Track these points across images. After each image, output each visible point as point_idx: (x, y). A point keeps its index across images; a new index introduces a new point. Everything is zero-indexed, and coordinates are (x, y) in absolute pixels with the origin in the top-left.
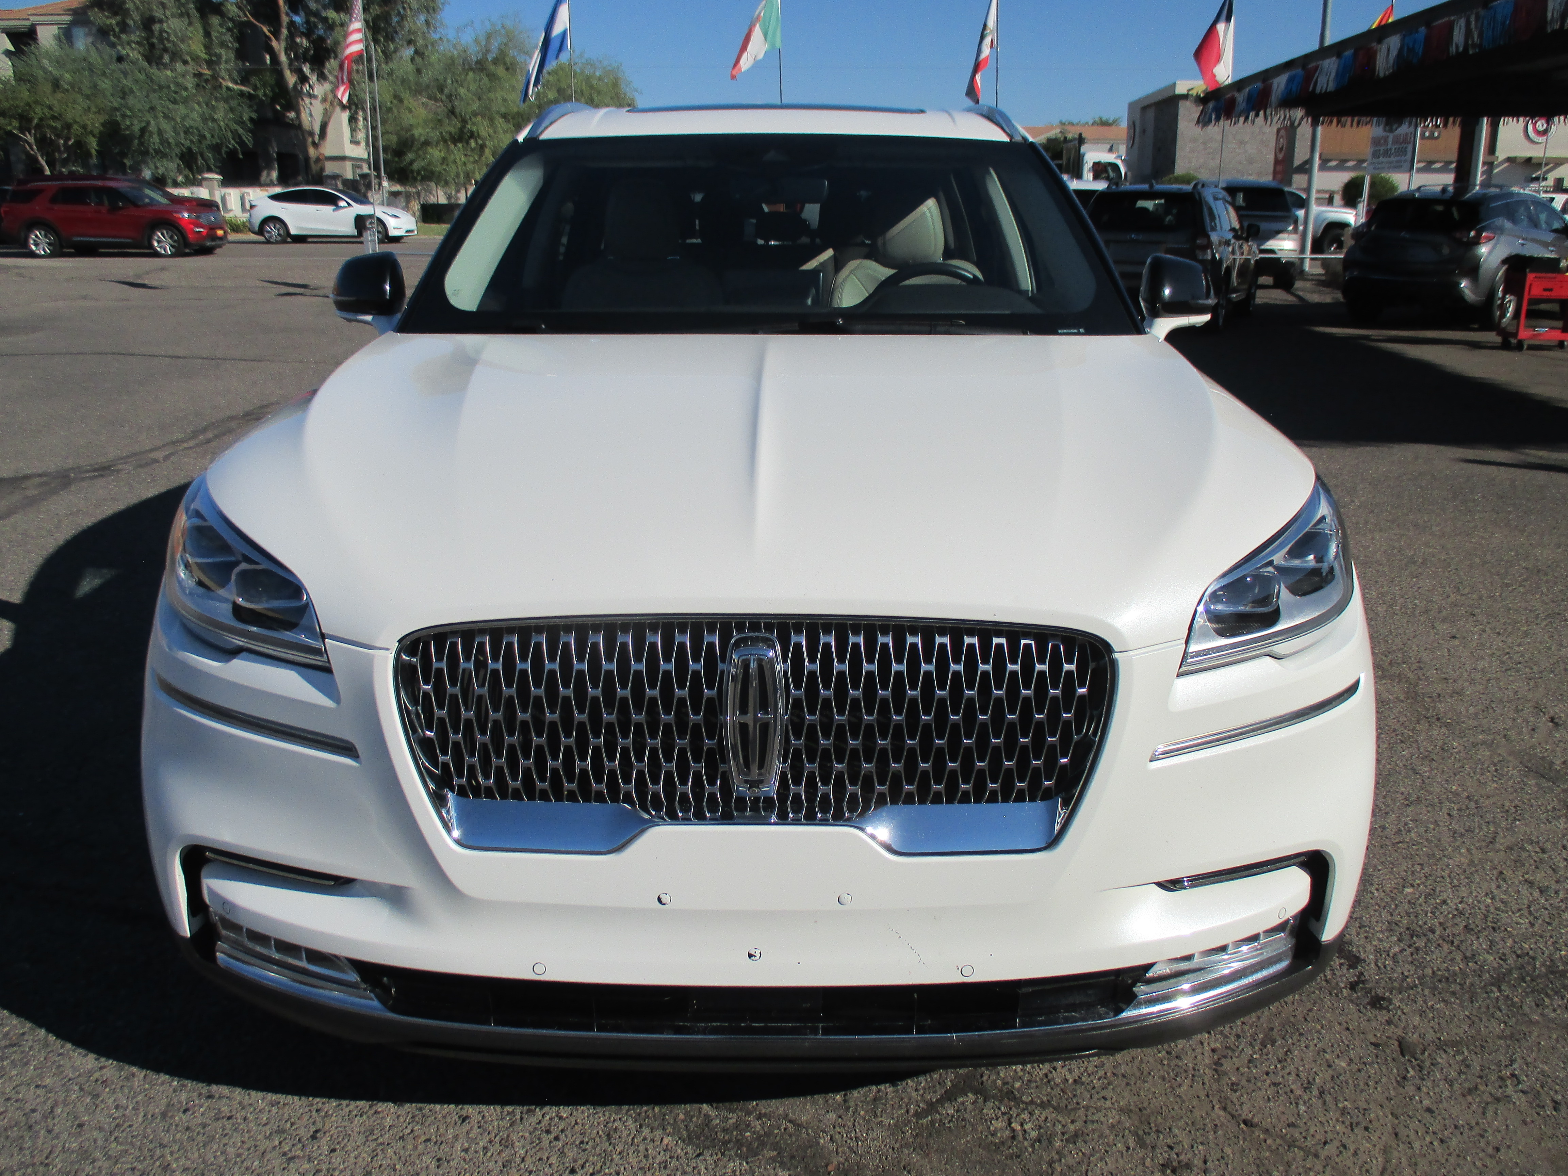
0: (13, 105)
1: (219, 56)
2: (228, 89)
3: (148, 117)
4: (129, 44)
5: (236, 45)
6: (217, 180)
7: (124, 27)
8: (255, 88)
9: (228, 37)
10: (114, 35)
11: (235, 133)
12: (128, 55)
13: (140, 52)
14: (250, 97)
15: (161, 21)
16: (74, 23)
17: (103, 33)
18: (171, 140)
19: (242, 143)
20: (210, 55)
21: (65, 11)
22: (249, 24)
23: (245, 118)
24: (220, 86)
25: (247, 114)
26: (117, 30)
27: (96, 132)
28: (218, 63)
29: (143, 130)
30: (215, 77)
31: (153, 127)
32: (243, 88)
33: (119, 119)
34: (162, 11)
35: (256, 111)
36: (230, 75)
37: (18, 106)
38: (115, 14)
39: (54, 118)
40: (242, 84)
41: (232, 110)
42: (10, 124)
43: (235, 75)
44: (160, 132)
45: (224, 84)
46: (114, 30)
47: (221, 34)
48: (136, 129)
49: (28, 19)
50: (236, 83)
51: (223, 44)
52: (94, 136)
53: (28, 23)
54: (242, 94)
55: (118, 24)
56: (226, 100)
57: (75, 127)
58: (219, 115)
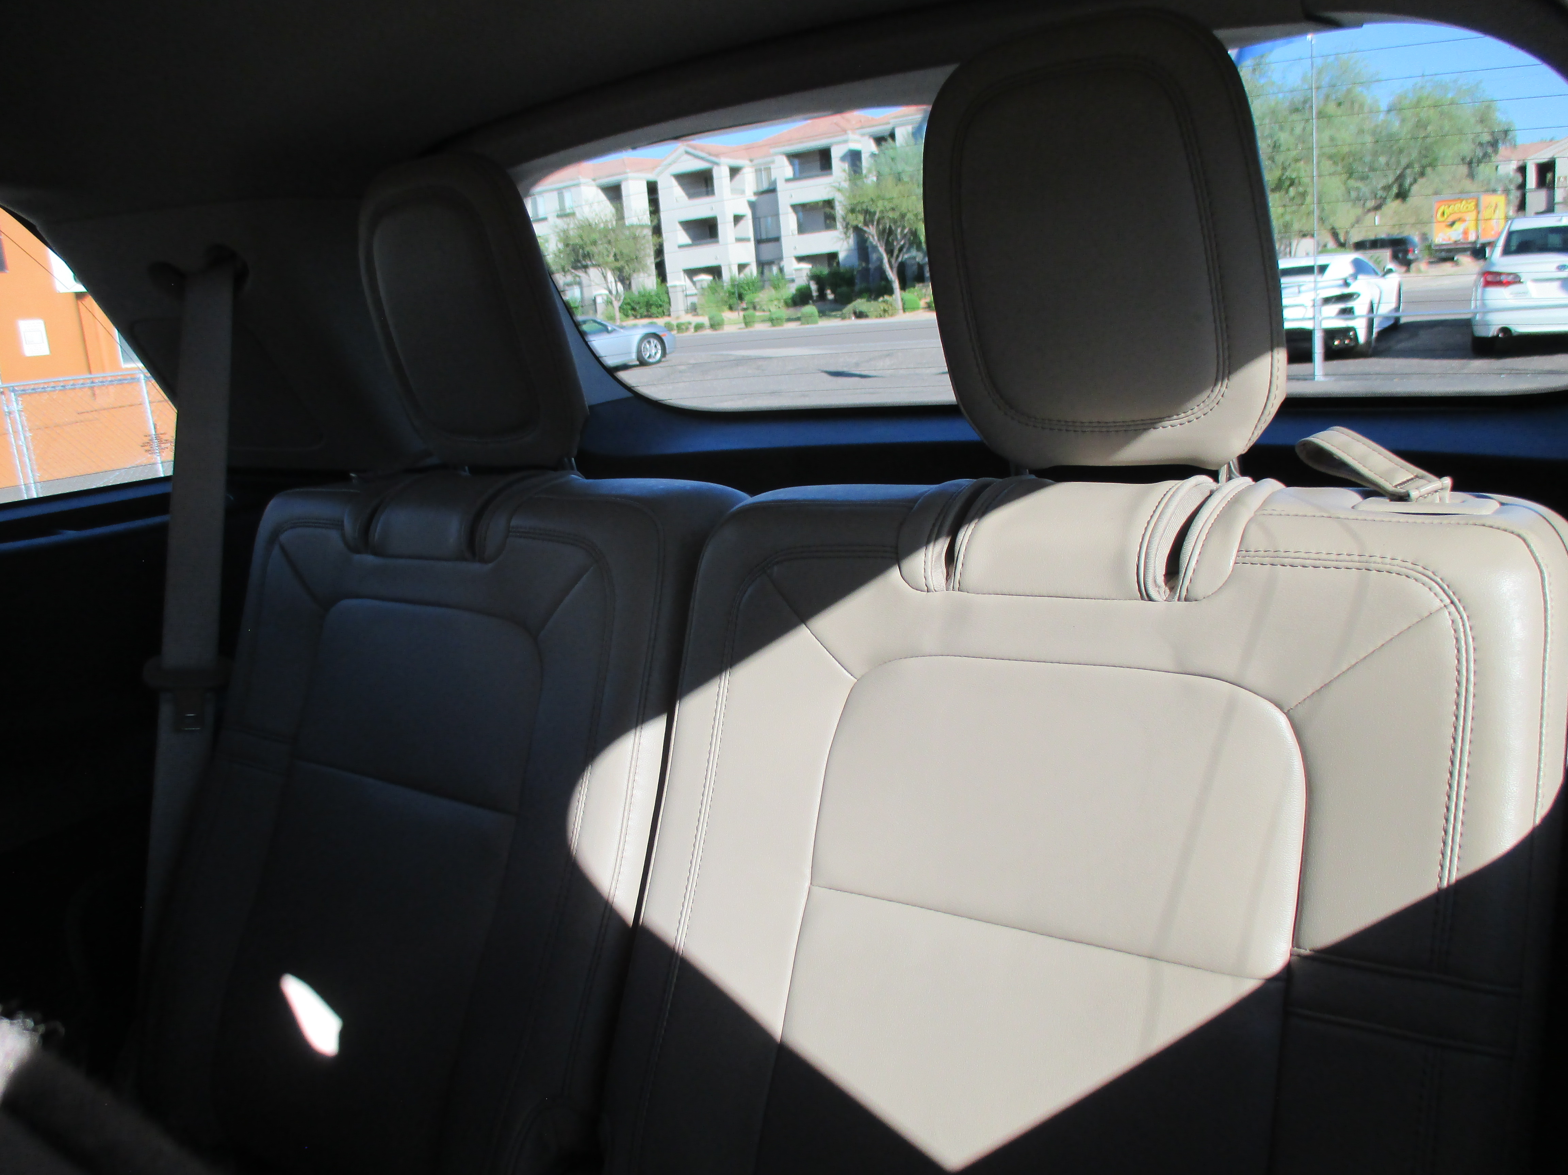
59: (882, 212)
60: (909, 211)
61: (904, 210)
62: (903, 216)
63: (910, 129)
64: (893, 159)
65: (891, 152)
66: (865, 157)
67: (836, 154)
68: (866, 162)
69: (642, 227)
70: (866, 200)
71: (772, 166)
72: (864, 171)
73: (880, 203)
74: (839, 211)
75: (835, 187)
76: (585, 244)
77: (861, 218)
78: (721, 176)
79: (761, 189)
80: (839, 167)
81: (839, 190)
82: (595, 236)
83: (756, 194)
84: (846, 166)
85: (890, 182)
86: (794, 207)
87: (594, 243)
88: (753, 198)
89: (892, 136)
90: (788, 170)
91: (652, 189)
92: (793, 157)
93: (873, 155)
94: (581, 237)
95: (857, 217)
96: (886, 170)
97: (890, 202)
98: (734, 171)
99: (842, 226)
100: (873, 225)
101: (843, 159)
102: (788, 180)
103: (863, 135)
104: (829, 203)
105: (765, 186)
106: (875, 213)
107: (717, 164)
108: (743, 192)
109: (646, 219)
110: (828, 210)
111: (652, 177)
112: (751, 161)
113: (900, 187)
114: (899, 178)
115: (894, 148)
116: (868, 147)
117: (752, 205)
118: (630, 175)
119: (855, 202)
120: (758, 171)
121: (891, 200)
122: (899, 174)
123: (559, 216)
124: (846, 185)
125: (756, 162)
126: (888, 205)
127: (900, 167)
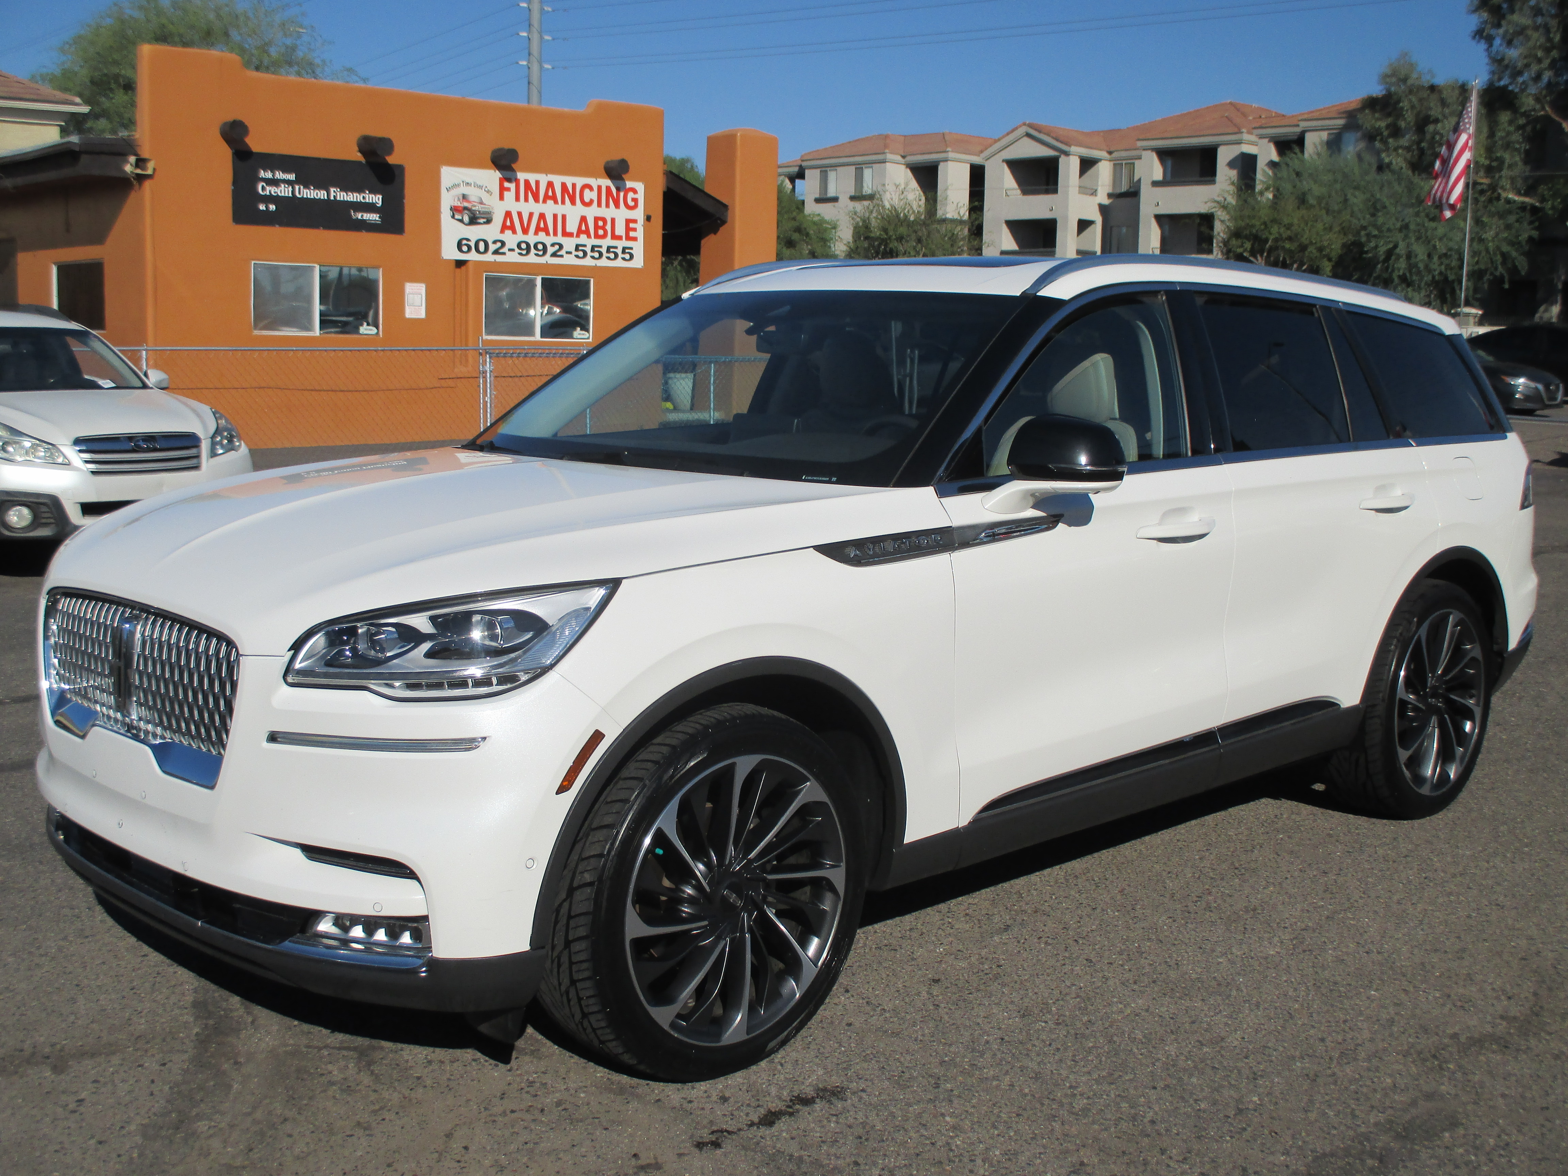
0: (1248, 224)
1: (1501, 161)
2: (1508, 201)
3: (1399, 236)
4: (1396, 149)
5: (1526, 146)
6: (1475, 316)
7: (1396, 132)
8: (1543, 200)
9: (1516, 137)
10: (1381, 140)
11: (1504, 255)
12: (1390, 163)
13: (1405, 159)
14: (1534, 210)
15: (1436, 121)
16: (1347, 128)
17: (1371, 137)
18: (1421, 266)
19: (1514, 271)
20: (1492, 160)
21: (1340, 113)
22: (1547, 118)
23: (1524, 236)
24: (1498, 198)
25: (1527, 232)
26: (1386, 133)
27: (1334, 255)
28: (1500, 169)
29: (1389, 253)
30: (1493, 187)
31: (1401, 250)
32: (1527, 200)
33: (1364, 239)
34: (1440, 109)
35: (1536, 229)
36: (1512, 183)
37: (1253, 226)
38: (1389, 115)
39: (1290, 239)
40: (1526, 194)
41: (1508, 227)
42: (1242, 246)
43: (1519, 183)
44: (1409, 256)
45: (1504, 195)
46: (1381, 134)
47: (1509, 133)
48: (1382, 250)
49: (1298, 126)
50: (1519, 193)
51: (1507, 146)
52: (1330, 260)
53: (1298, 130)
54: (1523, 207)
55: (1388, 127)
56: (1502, 215)
57: (1311, 249)
58: (1489, 235)
59: (1276, 240)
60: (1311, 243)
61: (1304, 240)
62: (1303, 248)
63: (1324, 135)
64: (1298, 174)
65: (1295, 164)
66: (1261, 164)
67: (1224, 156)
68: (1262, 173)
69: (961, 222)
70: (1258, 223)
71: (1137, 162)
72: (1259, 187)
73: (1275, 229)
74: (1220, 229)
75: (1218, 202)
76: (890, 238)
77: (1248, 245)
78: (1070, 168)
79: (1118, 191)
80: (1226, 175)
81: (1224, 207)
82: (903, 230)
83: (1110, 196)
84: (1233, 174)
85: (1290, 204)
86: (1159, 218)
87: (900, 239)
88: (1106, 201)
89: (1300, 141)
90: (1158, 173)
91: (977, 175)
92: (1163, 154)
93: (1272, 164)
94: (885, 230)
95: (1243, 243)
96: (1287, 187)
97: (1288, 229)
98: (1087, 164)
99: (1222, 252)
100: (1262, 256)
101: (1231, 164)
102: (1155, 184)
103: (1261, 137)
104: (1207, 219)
105: (1124, 188)
106: (1267, 240)
107: (1067, 154)
108: (1094, 193)
109: (964, 213)
110: (1204, 229)
111: (977, 160)
112: (1110, 153)
113: (1303, 212)
114: (1302, 200)
115: (1302, 161)
116: (1267, 153)
117: (1103, 209)
118: (951, 155)
119: (1243, 224)
120: (1117, 167)
121: (1289, 227)
122: (1304, 194)
123: (852, 198)
124: (1232, 200)
125: (1115, 155)
126: (1286, 234)
127: (1306, 184)
